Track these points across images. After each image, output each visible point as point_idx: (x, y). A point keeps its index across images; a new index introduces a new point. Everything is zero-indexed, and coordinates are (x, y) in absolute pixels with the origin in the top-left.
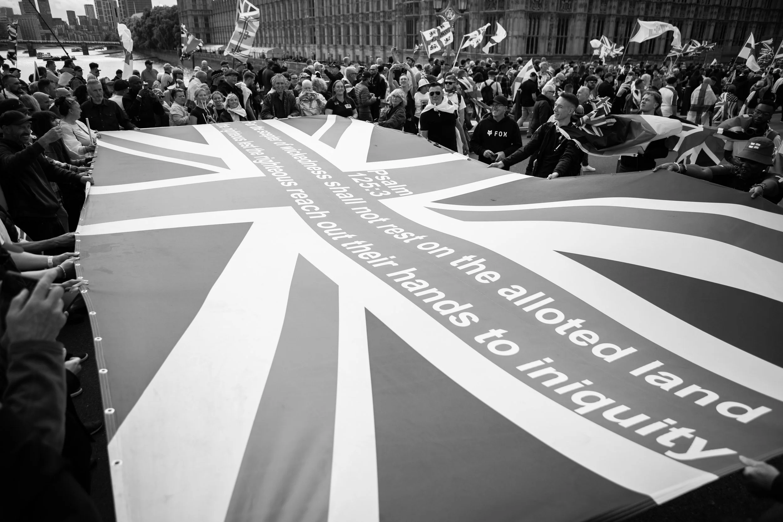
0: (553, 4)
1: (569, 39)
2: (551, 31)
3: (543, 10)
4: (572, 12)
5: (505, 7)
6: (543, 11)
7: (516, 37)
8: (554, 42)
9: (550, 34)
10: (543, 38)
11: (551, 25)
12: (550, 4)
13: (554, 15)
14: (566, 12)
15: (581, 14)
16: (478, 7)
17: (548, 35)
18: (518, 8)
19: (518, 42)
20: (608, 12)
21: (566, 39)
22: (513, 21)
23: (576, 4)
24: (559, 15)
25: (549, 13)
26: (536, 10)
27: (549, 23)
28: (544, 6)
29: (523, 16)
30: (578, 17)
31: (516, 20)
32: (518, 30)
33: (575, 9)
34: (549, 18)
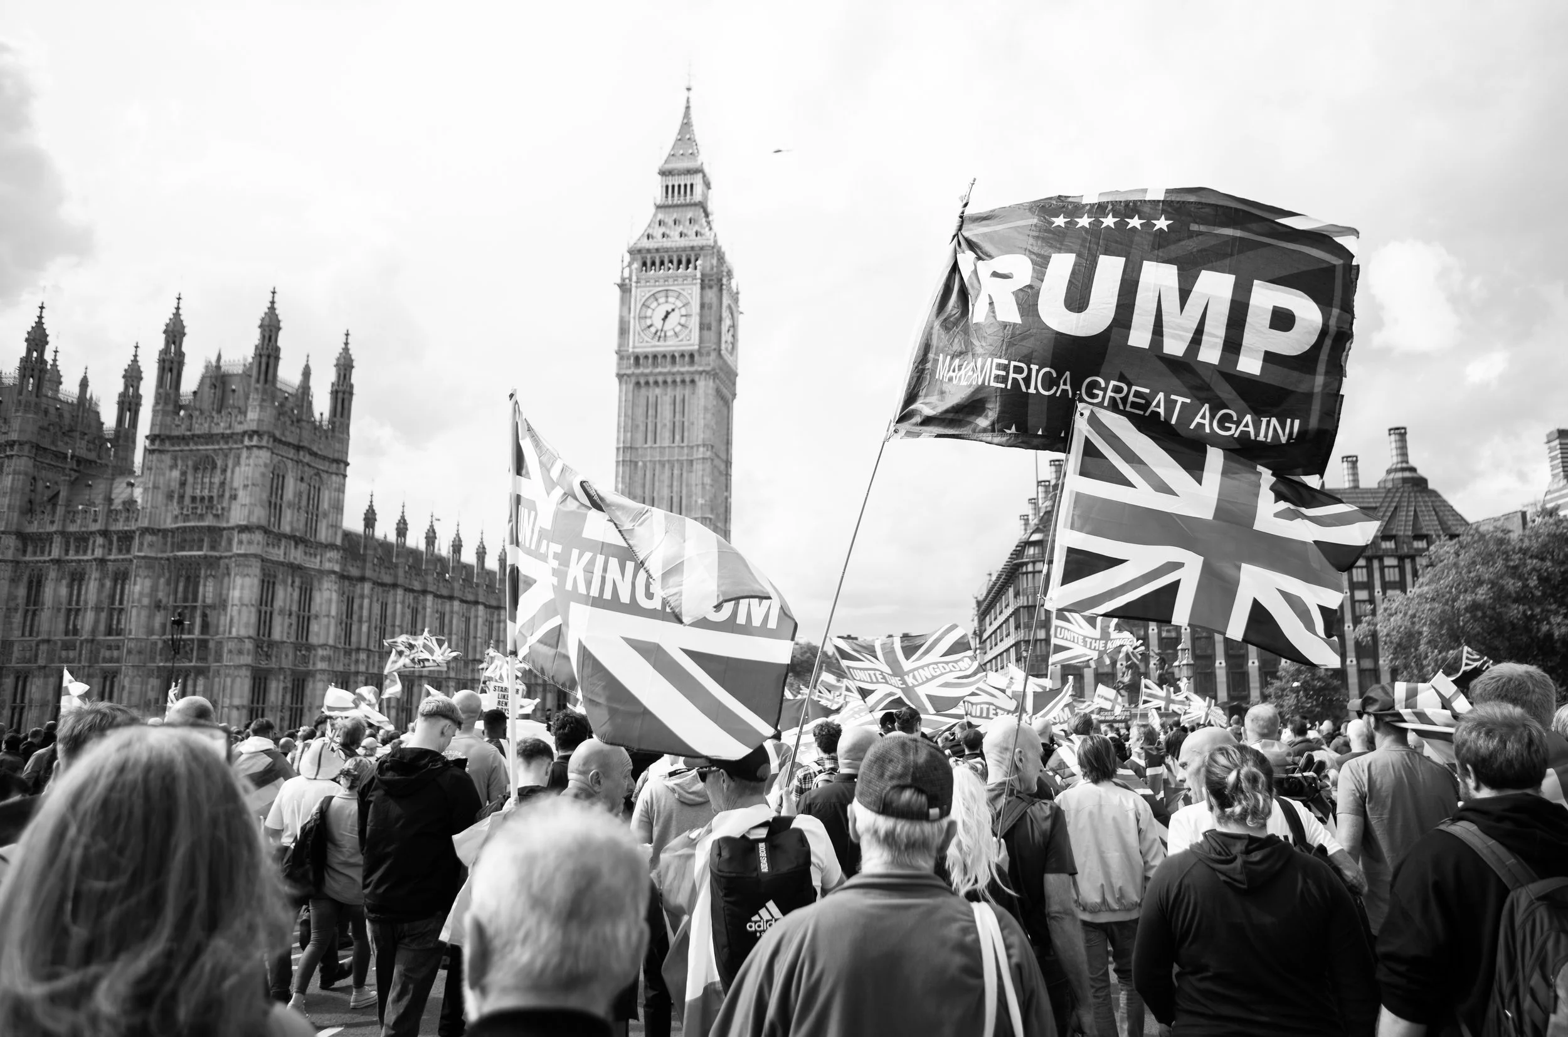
0: (287, 656)
1: (306, 710)
2: (284, 697)
3: (273, 664)
4: (311, 668)
5: (211, 658)
6: (273, 666)
7: (238, 708)
8: (287, 715)
9: (283, 703)
10: (272, 709)
11: (285, 688)
12: (283, 656)
13: (288, 673)
14: (302, 668)
15: (323, 671)
16: (142, 657)
17: (280, 703)
18: (242, 662)
19: (240, 716)
20: (353, 668)
21: (302, 710)
22: (233, 682)
23: (315, 656)
24: (293, 672)
25: (281, 669)
26: (264, 664)
27: (281, 685)
28: (274, 659)
29: (249, 673)
30: (318, 676)
31: (238, 680)
32: (241, 697)
33: (314, 664)
34: (282, 677)
